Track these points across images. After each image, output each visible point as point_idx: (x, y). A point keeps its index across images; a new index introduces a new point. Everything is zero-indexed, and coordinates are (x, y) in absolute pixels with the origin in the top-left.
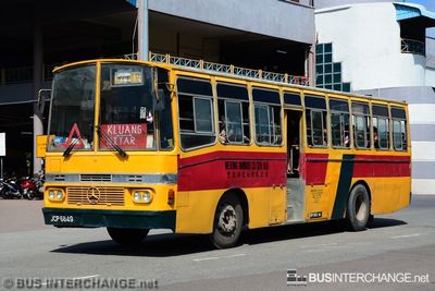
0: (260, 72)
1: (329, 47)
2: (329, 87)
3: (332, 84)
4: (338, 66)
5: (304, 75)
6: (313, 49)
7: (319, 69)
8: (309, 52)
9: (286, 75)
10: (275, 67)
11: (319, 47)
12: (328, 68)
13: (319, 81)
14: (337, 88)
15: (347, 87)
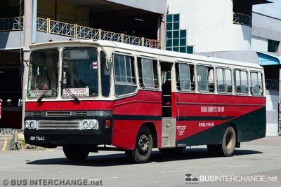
0: (122, 35)
1: (177, 17)
2: (176, 50)
3: (179, 46)
4: (184, 33)
5: (157, 39)
6: (164, 19)
7: (169, 35)
8: (161, 21)
9: (143, 39)
10: (134, 32)
11: (169, 17)
12: (176, 34)
13: (169, 43)
14: (183, 50)
15: (190, 50)
